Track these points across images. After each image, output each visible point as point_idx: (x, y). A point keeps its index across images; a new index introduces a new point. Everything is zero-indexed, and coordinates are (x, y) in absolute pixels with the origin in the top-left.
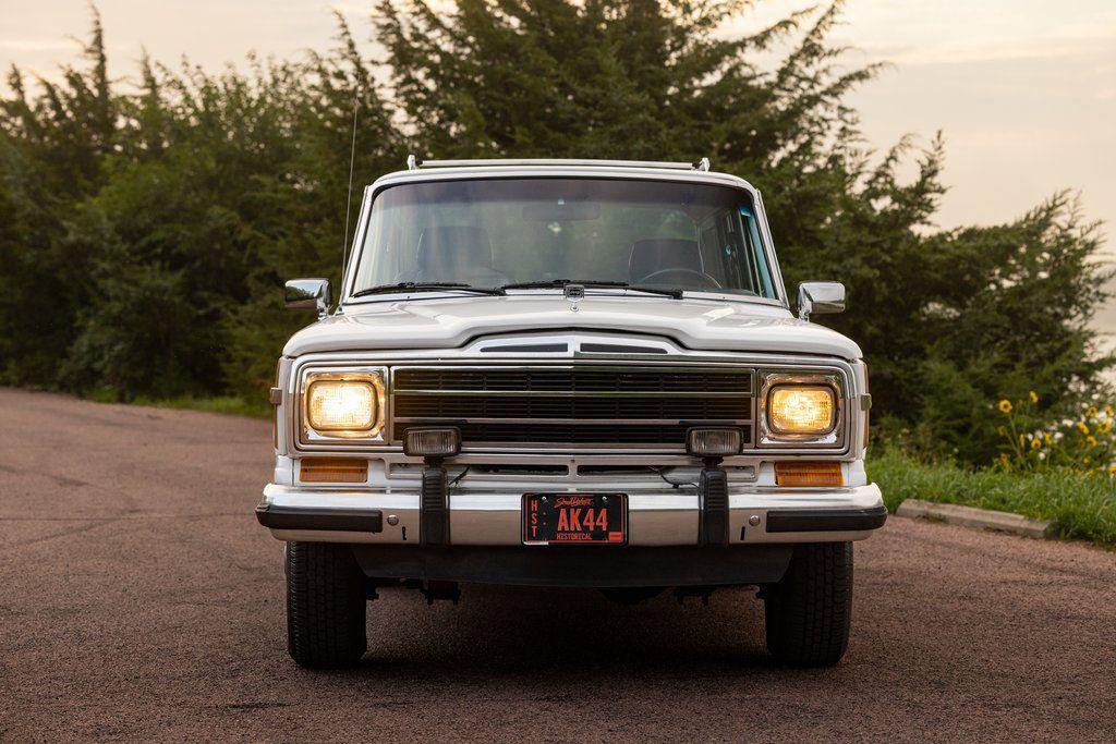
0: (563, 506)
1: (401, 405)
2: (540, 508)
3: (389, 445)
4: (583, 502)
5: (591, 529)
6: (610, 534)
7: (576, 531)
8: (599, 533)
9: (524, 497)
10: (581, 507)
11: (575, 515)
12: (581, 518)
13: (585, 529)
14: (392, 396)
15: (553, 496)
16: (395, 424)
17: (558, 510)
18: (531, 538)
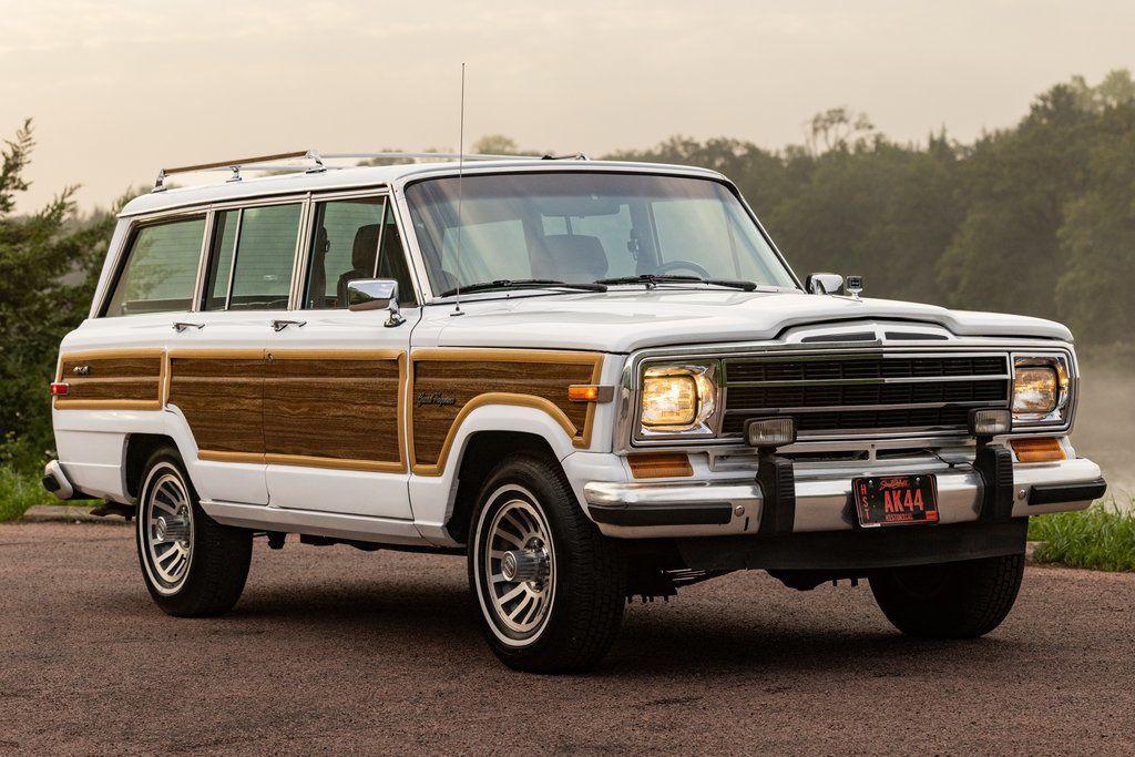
0: (887, 489)
1: (734, 398)
2: (869, 491)
3: (716, 437)
4: (899, 484)
5: (911, 509)
6: (927, 512)
7: (900, 512)
8: (919, 515)
9: (854, 481)
10: (900, 488)
11: (897, 496)
12: (902, 500)
13: (907, 508)
14: (725, 389)
15: (876, 480)
16: (726, 416)
17: (883, 491)
18: (866, 521)
